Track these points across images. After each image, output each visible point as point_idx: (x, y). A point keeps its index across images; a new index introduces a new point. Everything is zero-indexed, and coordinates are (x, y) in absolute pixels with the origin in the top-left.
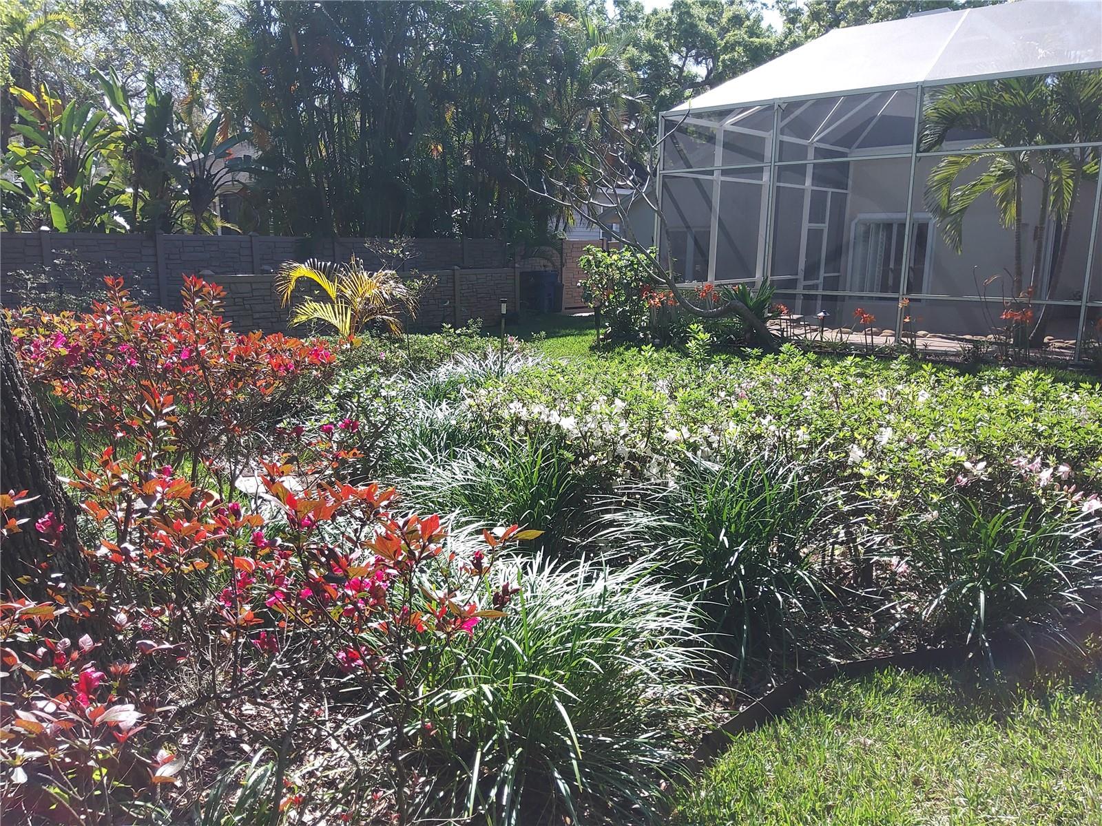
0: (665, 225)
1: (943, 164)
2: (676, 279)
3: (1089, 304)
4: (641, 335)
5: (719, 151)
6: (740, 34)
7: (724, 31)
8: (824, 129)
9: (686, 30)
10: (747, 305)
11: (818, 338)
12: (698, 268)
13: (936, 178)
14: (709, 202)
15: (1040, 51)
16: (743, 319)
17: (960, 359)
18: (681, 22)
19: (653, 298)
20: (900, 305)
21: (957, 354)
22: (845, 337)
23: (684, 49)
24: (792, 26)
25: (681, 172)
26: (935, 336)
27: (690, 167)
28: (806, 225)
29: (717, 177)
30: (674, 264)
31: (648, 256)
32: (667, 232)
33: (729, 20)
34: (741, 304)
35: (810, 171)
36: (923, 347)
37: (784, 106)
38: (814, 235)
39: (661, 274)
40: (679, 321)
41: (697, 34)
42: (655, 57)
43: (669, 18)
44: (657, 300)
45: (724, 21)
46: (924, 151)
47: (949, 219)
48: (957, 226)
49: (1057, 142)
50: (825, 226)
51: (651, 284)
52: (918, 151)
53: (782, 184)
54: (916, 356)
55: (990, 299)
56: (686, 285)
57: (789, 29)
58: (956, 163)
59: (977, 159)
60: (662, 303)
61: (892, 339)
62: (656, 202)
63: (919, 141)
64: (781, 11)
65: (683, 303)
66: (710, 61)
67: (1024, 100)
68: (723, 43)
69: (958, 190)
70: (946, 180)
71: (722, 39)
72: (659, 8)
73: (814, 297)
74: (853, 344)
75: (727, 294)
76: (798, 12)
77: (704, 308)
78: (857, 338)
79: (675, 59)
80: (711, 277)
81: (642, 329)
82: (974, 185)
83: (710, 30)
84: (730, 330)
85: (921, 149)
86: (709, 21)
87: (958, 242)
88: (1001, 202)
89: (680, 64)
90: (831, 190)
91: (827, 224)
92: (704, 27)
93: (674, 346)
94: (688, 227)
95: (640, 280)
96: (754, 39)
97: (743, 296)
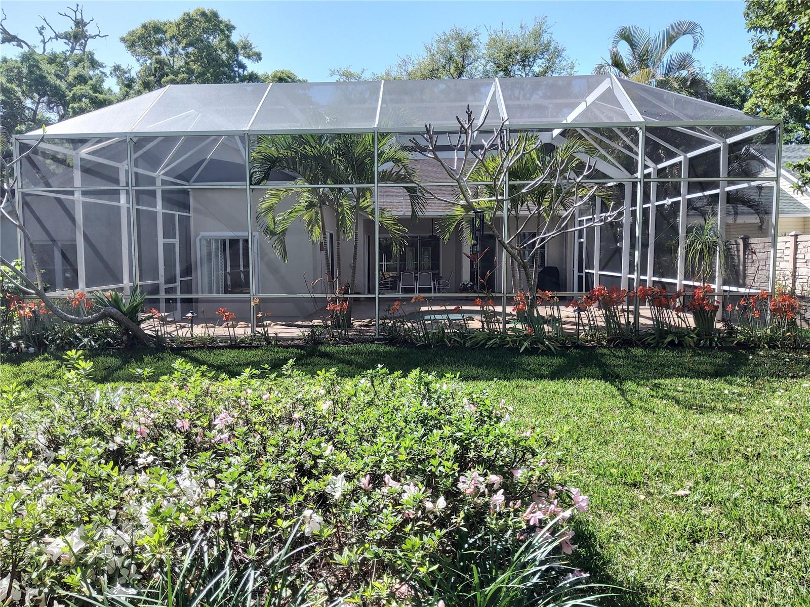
0: (29, 240)
1: (267, 196)
2: (46, 290)
3: (380, 296)
4: (13, 345)
5: (77, 175)
6: (86, 89)
7: (71, 86)
8: (168, 165)
9: (36, 80)
10: (121, 311)
11: (189, 335)
12: (68, 275)
13: (263, 206)
14: (73, 220)
15: (327, 117)
16: (119, 322)
17: (301, 343)
18: (31, 72)
19: (23, 308)
20: (253, 304)
21: (299, 338)
22: (211, 331)
23: (36, 95)
24: (128, 90)
25: (40, 190)
26: (277, 324)
27: (51, 187)
28: (161, 241)
29: (77, 196)
30: (43, 276)
31: (13, 269)
32: (31, 245)
33: (75, 78)
34: (115, 310)
35: (159, 195)
36: (274, 335)
37: (135, 140)
38: (169, 248)
39: (29, 285)
40: (53, 329)
41: (47, 83)
42: (9, 98)
43: (19, 68)
44: (27, 310)
45: (70, 78)
46: (255, 184)
47: (276, 237)
48: (282, 242)
49: (341, 183)
50: (176, 241)
51: (19, 295)
52: (251, 184)
53: (140, 207)
54: (269, 343)
55: (317, 296)
56: (57, 293)
57: (126, 91)
58: (277, 195)
59: (290, 193)
60: (34, 312)
61: (249, 330)
62: (17, 218)
63: (251, 177)
64: (118, 77)
65: (55, 312)
66: (61, 107)
67: (319, 152)
68: (71, 94)
69: (279, 216)
70: (270, 209)
71: (70, 92)
72: (8, 57)
73: (175, 300)
74: (218, 337)
75: (100, 301)
76: (132, 80)
77: (78, 314)
78: (220, 331)
79: (28, 103)
80: (82, 284)
81: (14, 339)
82: (291, 213)
83: (58, 82)
84: (106, 332)
85: (253, 183)
86: (57, 76)
87: (284, 254)
88: (309, 225)
89: (34, 107)
90: (177, 213)
91: (177, 240)
92: (52, 79)
93: (51, 354)
94: (53, 240)
95: (7, 291)
96: (97, 95)
97: (116, 303)
